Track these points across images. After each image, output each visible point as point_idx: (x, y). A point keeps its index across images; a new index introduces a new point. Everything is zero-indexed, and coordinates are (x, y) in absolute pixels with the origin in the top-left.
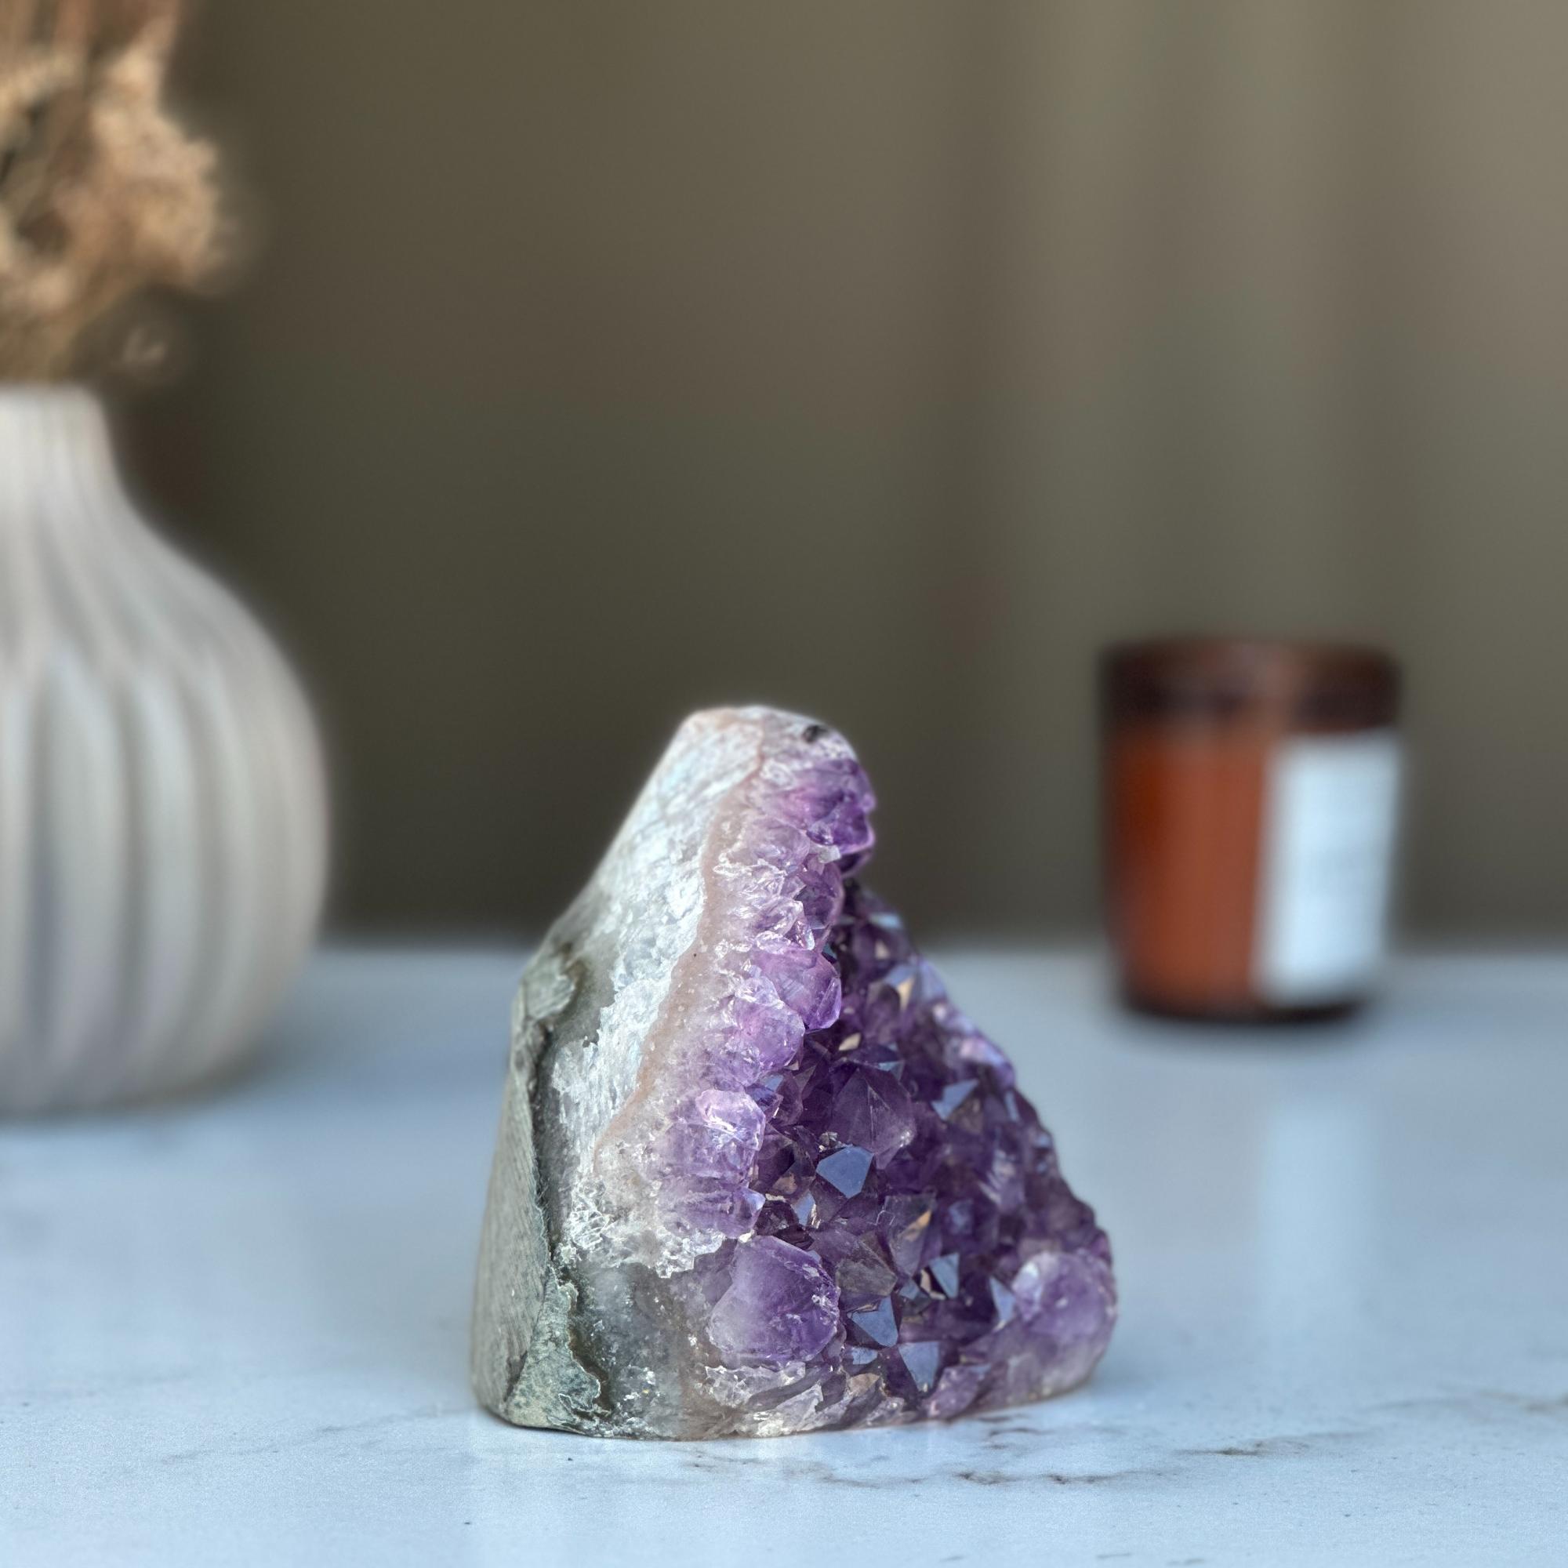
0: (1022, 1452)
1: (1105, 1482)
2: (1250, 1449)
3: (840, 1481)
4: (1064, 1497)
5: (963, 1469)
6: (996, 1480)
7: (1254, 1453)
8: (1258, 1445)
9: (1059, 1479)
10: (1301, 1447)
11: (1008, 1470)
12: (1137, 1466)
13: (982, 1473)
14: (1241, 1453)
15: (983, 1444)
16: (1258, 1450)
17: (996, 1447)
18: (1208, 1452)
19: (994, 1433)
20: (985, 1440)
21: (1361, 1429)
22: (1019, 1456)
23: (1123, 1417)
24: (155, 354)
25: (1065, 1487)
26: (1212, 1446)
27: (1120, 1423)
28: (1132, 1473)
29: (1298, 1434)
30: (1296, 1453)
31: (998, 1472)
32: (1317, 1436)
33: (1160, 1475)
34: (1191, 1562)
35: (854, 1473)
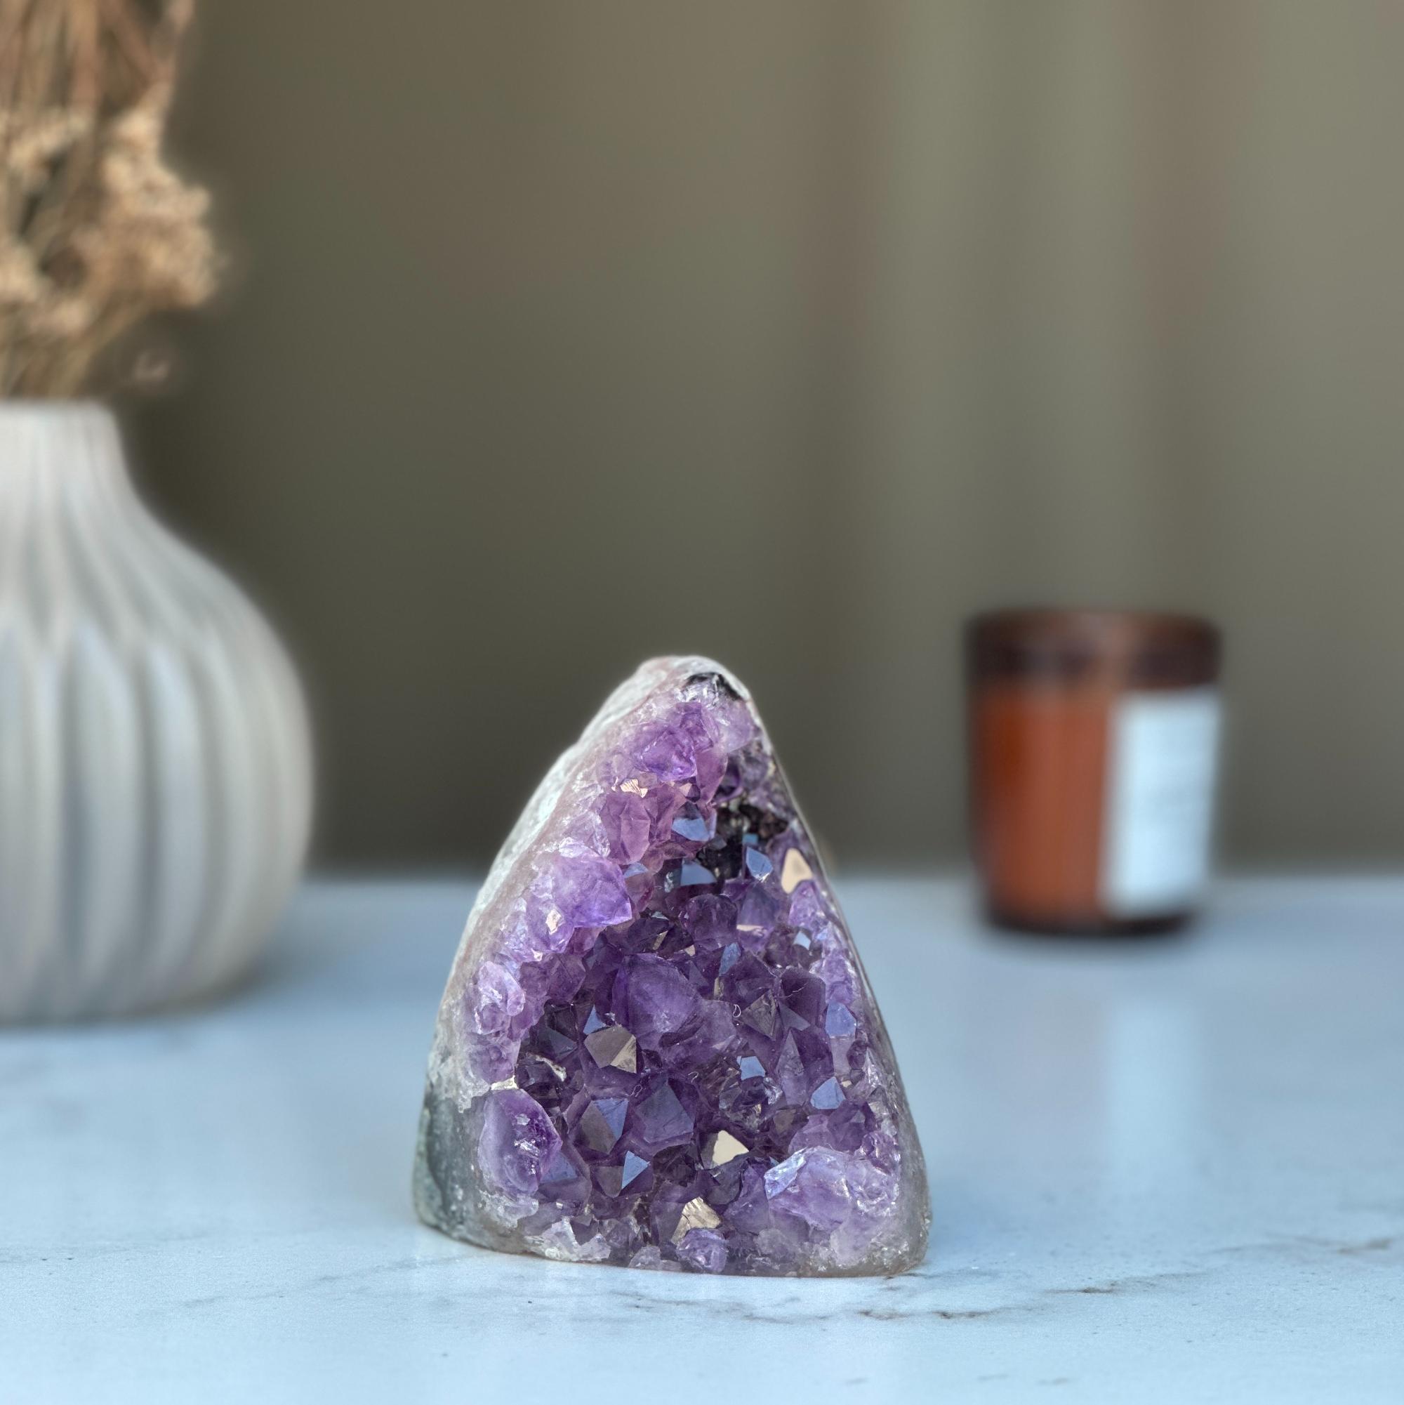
0: (912, 1293)
1: (984, 1316)
2: (1106, 1288)
3: (760, 1319)
4: (946, 1328)
5: (865, 1308)
6: (891, 1316)
7: (1109, 1291)
8: (1112, 1285)
9: (944, 1315)
10: (1147, 1285)
11: (903, 1308)
12: (1009, 1303)
13: (878, 1310)
14: (1098, 1291)
15: (879, 1287)
16: (1112, 1289)
17: (891, 1289)
18: (1069, 1291)
19: (890, 1277)
20: (882, 1283)
21: (1198, 1270)
22: (910, 1296)
23: (996, 1263)
24: (159, 372)
25: (949, 1321)
26: (1074, 1287)
27: (994, 1267)
28: (1007, 1309)
29: (1145, 1275)
30: (1145, 1291)
31: (893, 1310)
32: (1162, 1276)
33: (1032, 1311)
34: (1059, 1381)
35: (771, 1312)
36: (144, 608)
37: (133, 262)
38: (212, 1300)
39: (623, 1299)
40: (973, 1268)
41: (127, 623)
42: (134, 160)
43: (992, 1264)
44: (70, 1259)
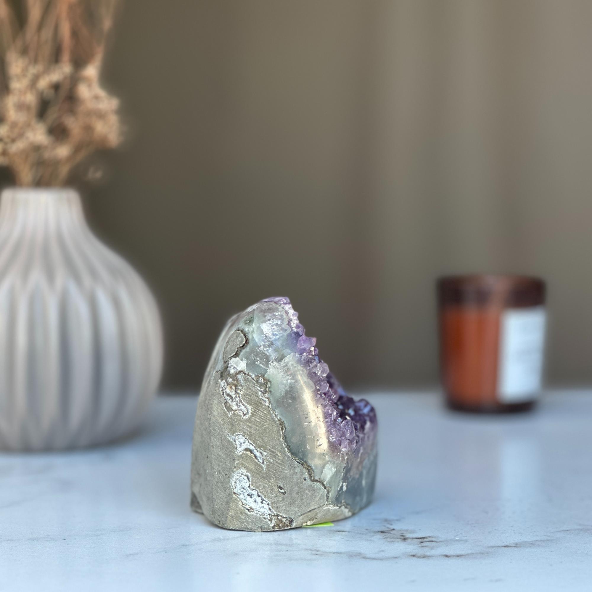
0: (432, 548)
1: (464, 557)
2: (513, 545)
3: (369, 558)
4: (449, 561)
5: (413, 554)
6: (424, 557)
7: (514, 547)
8: (516, 544)
9: (447, 556)
10: (531, 544)
11: (428, 554)
12: (474, 551)
13: (419, 555)
14: (511, 547)
15: (417, 546)
16: (516, 546)
17: (423, 547)
18: (499, 547)
19: (422, 542)
20: (418, 545)
21: (552, 538)
22: (431, 549)
23: (466, 536)
24: (98, 175)
25: (449, 559)
26: (500, 545)
27: (465, 538)
28: (472, 554)
29: (530, 540)
30: (530, 546)
31: (425, 554)
32: (537, 541)
33: (483, 554)
34: (497, 581)
35: (373, 556)
36: (93, 273)
37: (88, 129)
38: (137, 554)
39: (310, 552)
40: (457, 538)
41: (87, 280)
42: (90, 86)
43: (464, 537)
44: (75, 539)
